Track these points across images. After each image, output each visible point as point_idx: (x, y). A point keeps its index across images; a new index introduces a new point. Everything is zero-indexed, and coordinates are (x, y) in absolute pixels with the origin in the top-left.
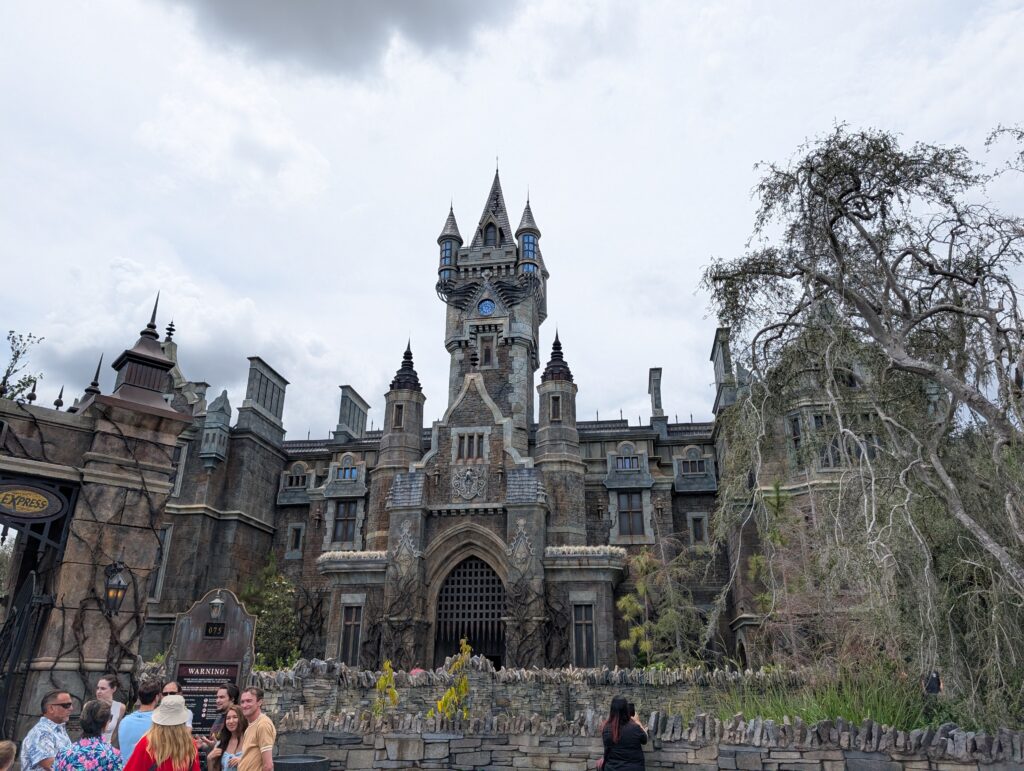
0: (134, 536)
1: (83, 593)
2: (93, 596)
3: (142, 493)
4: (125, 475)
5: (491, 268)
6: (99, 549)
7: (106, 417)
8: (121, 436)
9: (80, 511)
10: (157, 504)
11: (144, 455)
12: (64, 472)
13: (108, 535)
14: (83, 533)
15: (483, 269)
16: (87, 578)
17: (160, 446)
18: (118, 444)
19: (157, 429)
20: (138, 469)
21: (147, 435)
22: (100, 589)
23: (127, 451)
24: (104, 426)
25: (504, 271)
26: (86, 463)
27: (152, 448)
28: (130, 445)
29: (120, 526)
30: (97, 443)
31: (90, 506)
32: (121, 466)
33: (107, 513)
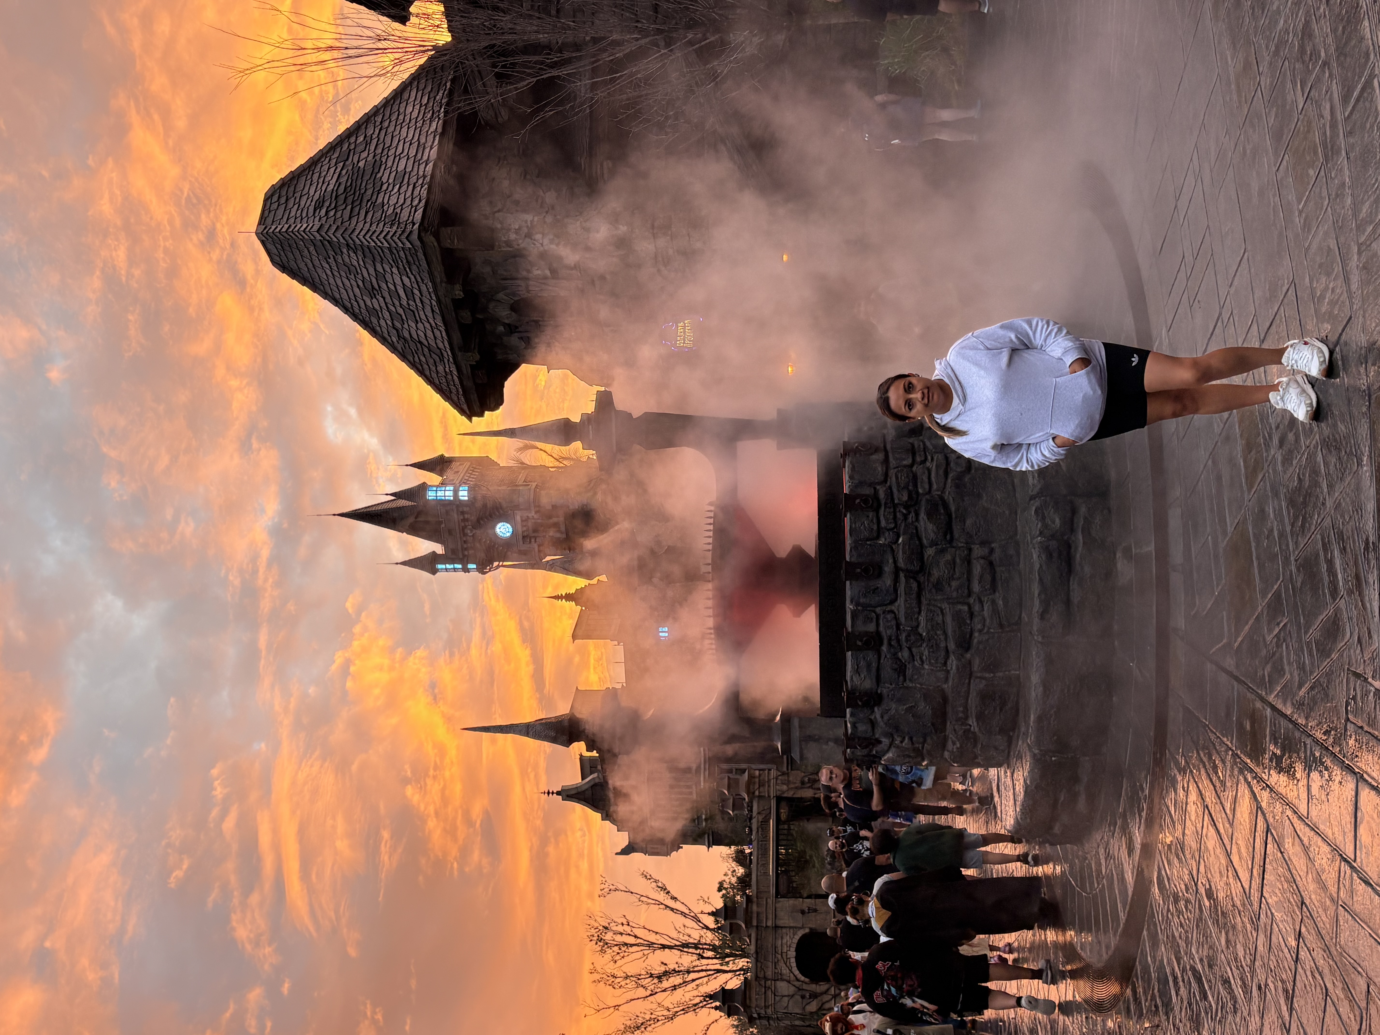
0: (791, 779)
1: (811, 790)
2: (811, 787)
3: (777, 779)
4: (772, 785)
5: (464, 528)
6: (796, 788)
7: (754, 793)
8: (759, 788)
9: (785, 795)
10: (780, 773)
11: (764, 780)
12: (773, 803)
13: (792, 786)
14: (792, 793)
15: (465, 535)
16: (806, 790)
17: (760, 775)
18: (761, 789)
19: (754, 777)
20: (769, 781)
21: (757, 780)
22: (809, 785)
23: (763, 785)
24: (757, 793)
25: (466, 516)
26: (769, 796)
27: (761, 778)
28: (761, 785)
29: (788, 783)
30: (763, 794)
31: (784, 793)
32: (769, 786)
33: (785, 787)
